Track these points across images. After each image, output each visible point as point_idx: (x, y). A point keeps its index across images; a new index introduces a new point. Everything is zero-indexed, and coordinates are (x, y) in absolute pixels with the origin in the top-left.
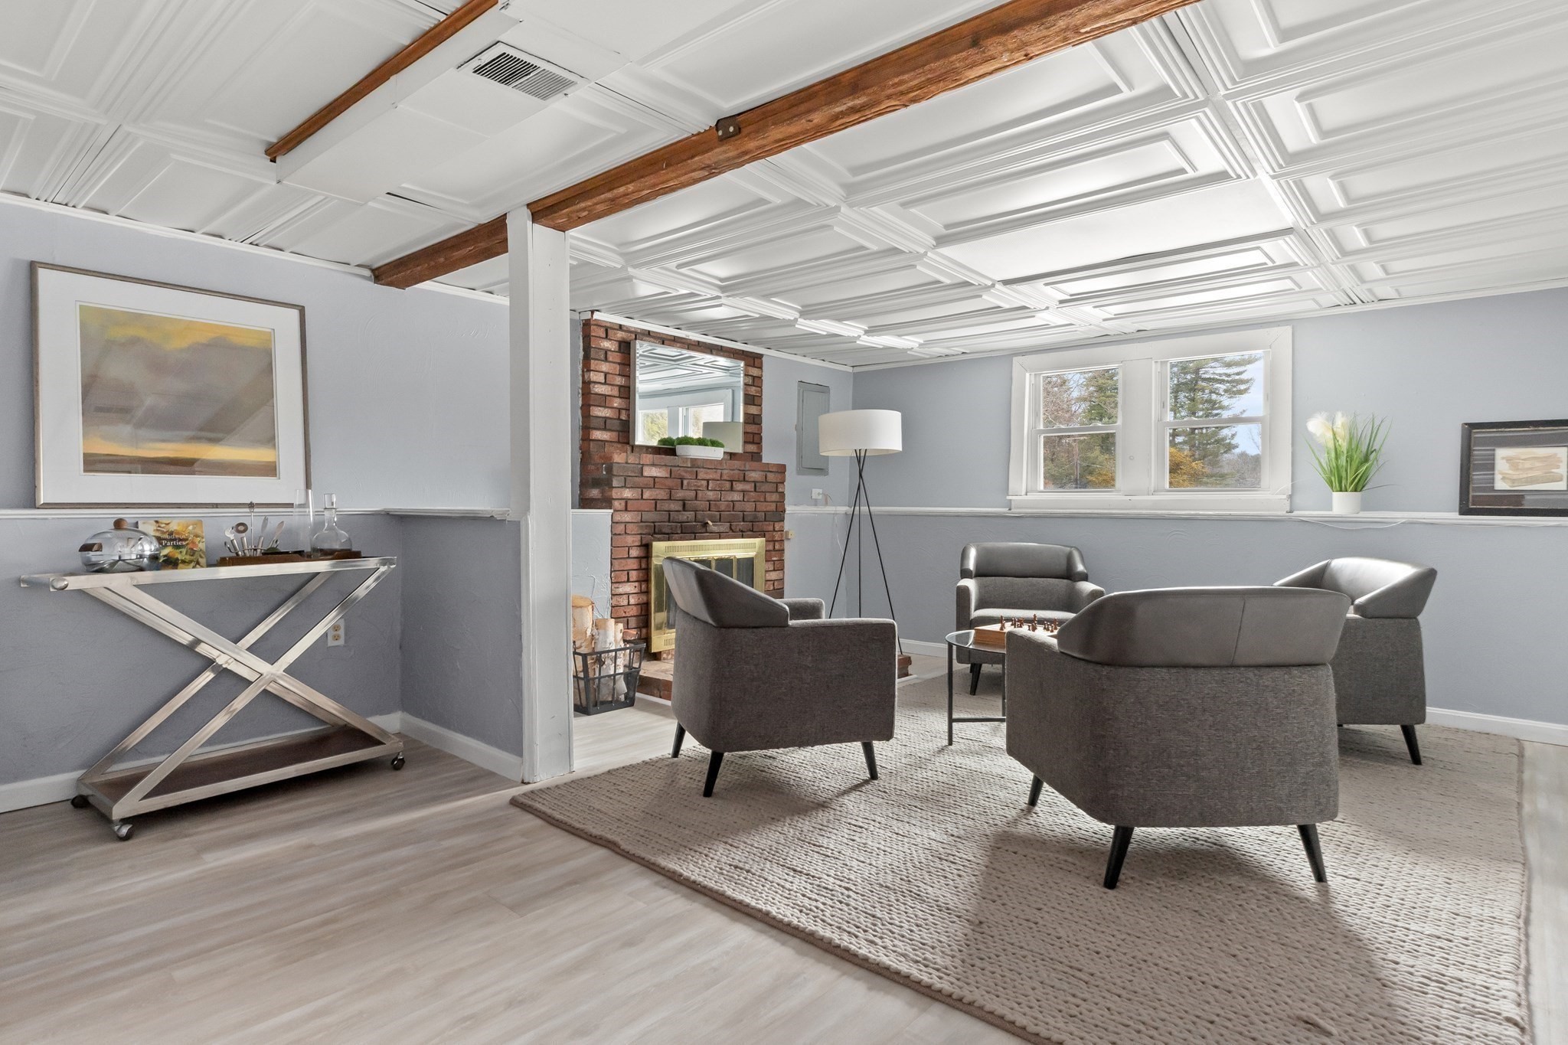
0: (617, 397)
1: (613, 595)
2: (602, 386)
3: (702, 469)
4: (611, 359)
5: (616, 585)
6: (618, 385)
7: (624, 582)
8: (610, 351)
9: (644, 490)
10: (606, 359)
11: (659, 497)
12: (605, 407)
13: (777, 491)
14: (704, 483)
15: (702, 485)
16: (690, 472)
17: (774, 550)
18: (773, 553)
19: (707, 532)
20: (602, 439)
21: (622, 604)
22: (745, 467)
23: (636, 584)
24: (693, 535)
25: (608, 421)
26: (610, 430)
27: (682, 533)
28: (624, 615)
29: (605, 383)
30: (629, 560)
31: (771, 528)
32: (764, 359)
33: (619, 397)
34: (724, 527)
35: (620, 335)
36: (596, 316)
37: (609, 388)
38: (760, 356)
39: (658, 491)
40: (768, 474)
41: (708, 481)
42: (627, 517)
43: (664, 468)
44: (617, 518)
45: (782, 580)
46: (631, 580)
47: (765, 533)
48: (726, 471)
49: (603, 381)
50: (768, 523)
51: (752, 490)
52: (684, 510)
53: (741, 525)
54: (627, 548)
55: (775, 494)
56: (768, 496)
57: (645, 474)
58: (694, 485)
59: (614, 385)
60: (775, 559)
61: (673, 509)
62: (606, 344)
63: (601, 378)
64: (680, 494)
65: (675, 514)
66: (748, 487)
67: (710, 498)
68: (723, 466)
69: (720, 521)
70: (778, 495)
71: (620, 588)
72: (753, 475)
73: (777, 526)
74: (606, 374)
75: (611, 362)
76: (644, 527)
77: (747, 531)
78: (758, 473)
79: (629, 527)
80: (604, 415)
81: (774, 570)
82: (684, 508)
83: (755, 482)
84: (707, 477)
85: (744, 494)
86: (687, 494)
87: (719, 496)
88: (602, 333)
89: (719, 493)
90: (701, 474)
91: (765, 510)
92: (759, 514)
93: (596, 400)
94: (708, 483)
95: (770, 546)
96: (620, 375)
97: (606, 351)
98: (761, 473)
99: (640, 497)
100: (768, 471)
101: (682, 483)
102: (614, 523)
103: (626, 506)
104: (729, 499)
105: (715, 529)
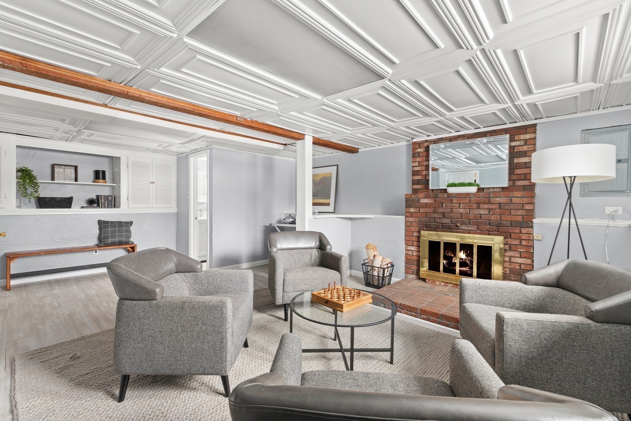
0: (424, 170)
1: (406, 249)
2: (417, 167)
3: (455, 199)
4: (421, 156)
5: (407, 246)
6: (425, 165)
7: (411, 245)
8: (421, 152)
9: (420, 209)
10: (419, 156)
11: (429, 211)
12: (419, 175)
13: (523, 209)
14: (457, 205)
15: (455, 206)
16: (448, 200)
17: (521, 244)
18: (519, 247)
19: (459, 229)
20: (417, 188)
21: (410, 254)
22: (489, 196)
23: (417, 247)
25: (420, 181)
26: (421, 184)
28: (410, 258)
29: (419, 166)
30: (413, 237)
31: (518, 231)
33: (426, 170)
34: (474, 228)
35: (426, 144)
36: (414, 140)
37: (420, 167)
38: (534, 125)
39: (428, 209)
40: (513, 199)
41: (460, 204)
42: (412, 219)
43: (431, 199)
44: (408, 220)
45: (532, 264)
46: (414, 245)
47: (510, 234)
48: (474, 199)
49: (418, 165)
50: (514, 228)
51: (498, 208)
52: (444, 218)
53: (487, 228)
54: (412, 232)
55: (521, 211)
56: (513, 212)
57: (421, 202)
58: (450, 206)
59: (423, 166)
60: (522, 250)
61: (437, 217)
62: (419, 150)
63: (417, 164)
64: (441, 210)
65: (438, 220)
66: (493, 206)
67: (461, 212)
68: (472, 196)
69: (470, 224)
70: (524, 212)
71: (410, 248)
72: (498, 199)
73: (524, 230)
74: (419, 162)
75: (421, 157)
76: (419, 224)
77: (494, 231)
78: (502, 198)
79: (413, 224)
80: (418, 179)
81: (521, 257)
82: (444, 217)
83: (500, 204)
84: (459, 202)
85: (489, 210)
86: (445, 211)
87: (469, 212)
88: (417, 146)
89: (468, 210)
90: (455, 201)
91: (510, 220)
92: (504, 222)
93: (415, 173)
94: (460, 205)
95: (517, 242)
96: (426, 161)
97: (419, 153)
98: (505, 198)
99: (418, 211)
100: (513, 197)
101: (442, 206)
102: (406, 222)
103: (412, 215)
104: (476, 213)
105: (466, 228)
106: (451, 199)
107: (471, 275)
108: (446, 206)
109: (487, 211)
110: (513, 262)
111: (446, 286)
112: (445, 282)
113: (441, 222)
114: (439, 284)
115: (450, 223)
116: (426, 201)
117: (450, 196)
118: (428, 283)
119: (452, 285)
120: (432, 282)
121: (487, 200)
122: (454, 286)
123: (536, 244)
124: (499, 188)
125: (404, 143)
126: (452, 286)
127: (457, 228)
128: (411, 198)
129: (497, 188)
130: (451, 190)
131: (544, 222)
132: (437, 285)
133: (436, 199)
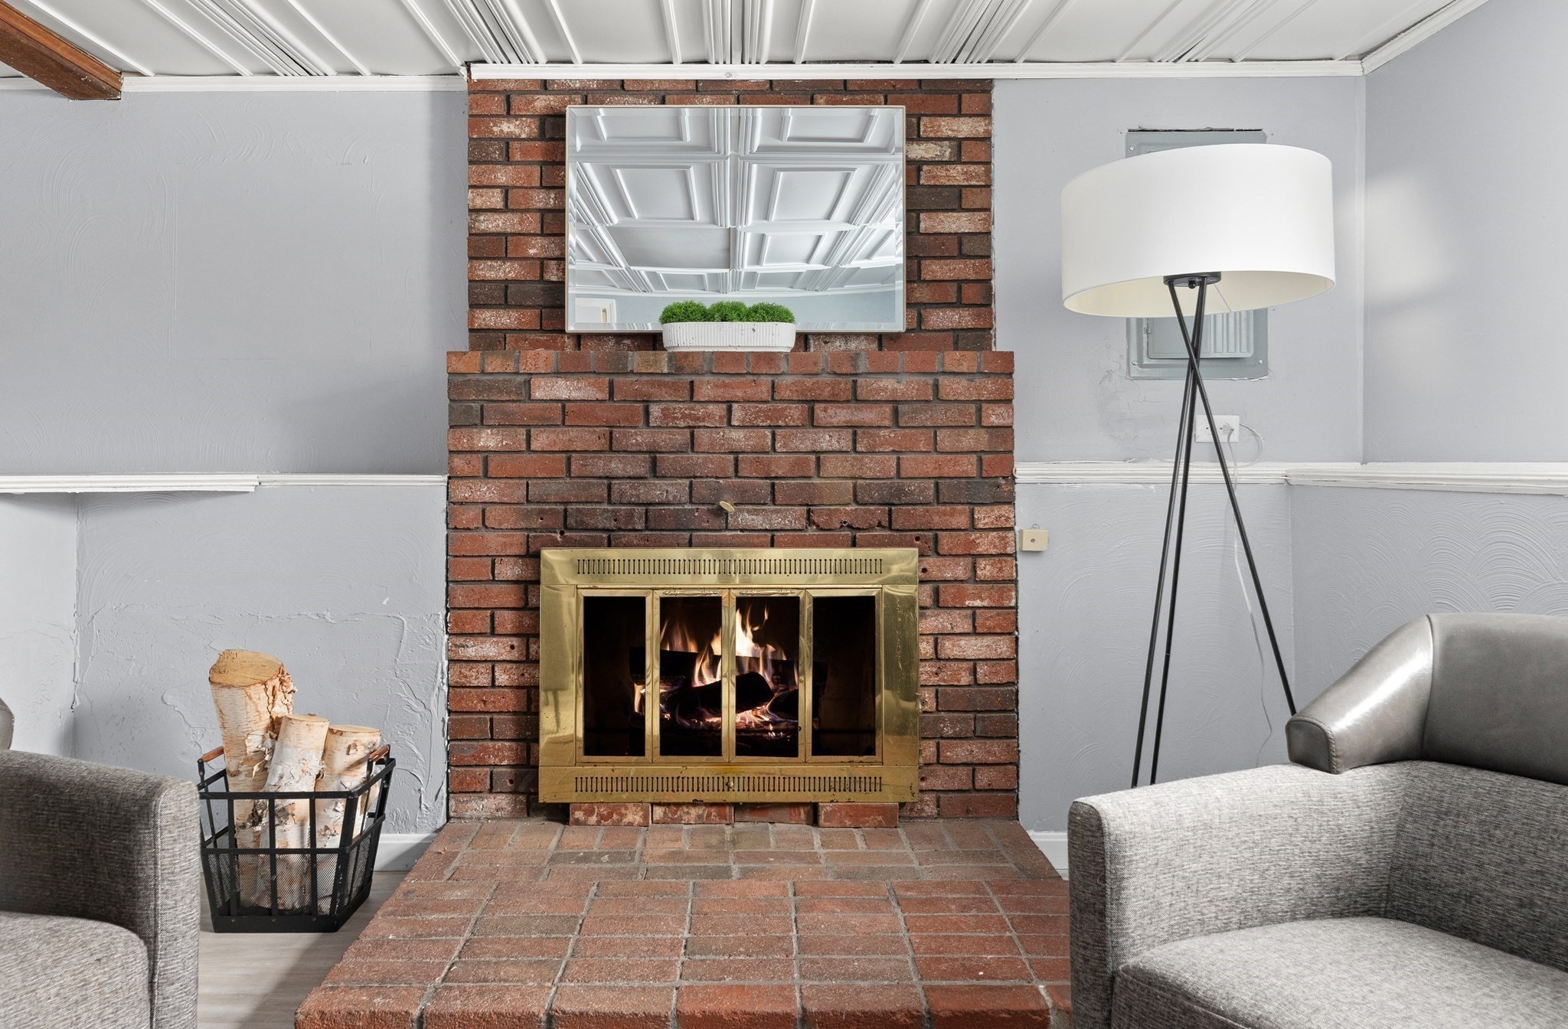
0: (538, 235)
1: (450, 661)
2: (496, 216)
3: (706, 377)
4: (518, 157)
5: (461, 640)
6: (540, 210)
7: (481, 634)
8: (518, 139)
9: (533, 432)
10: (507, 160)
11: (578, 446)
12: (506, 258)
13: (979, 424)
14: (718, 410)
15: (709, 416)
16: (675, 387)
17: (974, 579)
18: (970, 588)
19: (727, 529)
20: (499, 326)
21: (475, 683)
22: (855, 366)
23: (515, 641)
24: (687, 534)
25: (512, 288)
26: (519, 306)
27: (647, 528)
28: (480, 707)
29: (506, 209)
30: (495, 588)
31: (962, 521)
32: (997, 95)
33: (542, 234)
34: (790, 517)
35: (542, 103)
36: (479, 72)
37: (515, 218)
38: (984, 87)
39: (573, 433)
40: (944, 381)
41: (729, 404)
42: (486, 491)
43: (592, 379)
44: (463, 492)
45: (1014, 660)
46: (499, 630)
47: (936, 535)
48: (789, 379)
49: (500, 205)
50: (948, 508)
51: (887, 423)
52: (656, 477)
53: (847, 513)
54: (489, 561)
55: (971, 432)
56: (945, 439)
57: (538, 394)
58: (684, 416)
59: (527, 210)
60: (978, 603)
61: (620, 473)
62: (507, 127)
63: (496, 199)
64: (640, 438)
65: (626, 485)
66: (868, 415)
67: (736, 446)
68: (784, 367)
69: (774, 502)
70: (984, 436)
71: (473, 650)
72: (888, 383)
73: (985, 517)
74: (506, 190)
75: (518, 163)
76: (527, 515)
77: (870, 528)
78: (905, 379)
79: (494, 515)
80: (501, 276)
81: (975, 633)
82: (654, 470)
83: (895, 403)
84: (728, 397)
85: (855, 434)
86: (663, 439)
87: (769, 441)
88: (496, 105)
89: (768, 432)
90: (706, 389)
91: (935, 474)
92: (913, 486)
93: (483, 247)
94: (730, 410)
95: (958, 570)
96: (542, 187)
97: (507, 142)
98: (916, 378)
99: (524, 447)
100: (944, 373)
101: (647, 413)
102: (454, 505)
103: (486, 466)
104: (802, 447)
105: (757, 521)
106: (689, 378)
107: (786, 747)
108: (665, 414)
109: (847, 435)
110: (949, 660)
111: (674, 821)
112: (668, 805)
113: (643, 498)
114: (638, 819)
115: (685, 498)
116: (563, 389)
117: (681, 362)
118: (585, 824)
119: (700, 810)
120: (602, 817)
121: (845, 384)
122: (709, 815)
123: (1026, 571)
124: (868, 335)
125: (416, 83)
126: (700, 817)
127: (720, 522)
128: (483, 372)
129: (858, 335)
130: (684, 337)
131: (1052, 479)
132: (630, 824)
133: (618, 379)
